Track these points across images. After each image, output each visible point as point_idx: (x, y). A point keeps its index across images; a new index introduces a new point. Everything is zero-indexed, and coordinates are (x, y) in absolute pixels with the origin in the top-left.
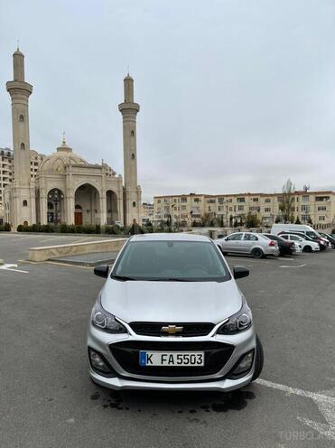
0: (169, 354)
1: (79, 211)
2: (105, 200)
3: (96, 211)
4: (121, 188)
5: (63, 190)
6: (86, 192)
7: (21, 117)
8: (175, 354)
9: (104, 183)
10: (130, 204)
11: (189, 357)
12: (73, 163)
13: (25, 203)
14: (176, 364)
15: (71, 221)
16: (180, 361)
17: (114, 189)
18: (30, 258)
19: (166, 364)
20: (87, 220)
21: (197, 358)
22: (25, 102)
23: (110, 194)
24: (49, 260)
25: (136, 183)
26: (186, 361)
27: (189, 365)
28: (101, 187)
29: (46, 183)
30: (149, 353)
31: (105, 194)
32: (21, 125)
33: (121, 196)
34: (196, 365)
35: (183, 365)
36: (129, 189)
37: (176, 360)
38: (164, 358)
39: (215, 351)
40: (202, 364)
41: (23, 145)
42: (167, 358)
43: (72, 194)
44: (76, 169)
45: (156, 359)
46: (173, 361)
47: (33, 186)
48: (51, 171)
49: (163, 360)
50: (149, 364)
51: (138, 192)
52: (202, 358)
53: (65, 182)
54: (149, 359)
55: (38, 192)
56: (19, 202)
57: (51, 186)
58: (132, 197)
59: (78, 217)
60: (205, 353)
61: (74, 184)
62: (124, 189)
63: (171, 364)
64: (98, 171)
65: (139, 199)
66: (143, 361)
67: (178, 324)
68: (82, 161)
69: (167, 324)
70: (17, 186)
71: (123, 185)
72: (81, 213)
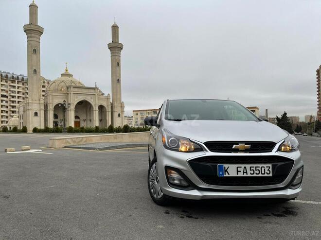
1: (78, 120)
2: (97, 112)
3: (91, 121)
4: (110, 104)
5: (66, 106)
6: (84, 106)
7: (34, 51)
8: (248, 166)
9: (97, 100)
10: (116, 115)
11: (260, 169)
12: (73, 84)
13: (36, 114)
14: (249, 175)
16: (252, 172)
17: (104, 104)
18: (50, 146)
19: (240, 174)
21: (266, 170)
22: (38, 40)
23: (101, 107)
24: (65, 147)
25: (120, 100)
26: (258, 172)
27: (260, 175)
28: (95, 103)
29: (53, 99)
30: (226, 166)
31: (97, 108)
32: (34, 56)
33: (110, 109)
34: (266, 175)
35: (255, 175)
36: (115, 104)
37: (249, 172)
38: (239, 169)
40: (271, 175)
41: (35, 71)
42: (241, 169)
43: (73, 107)
44: (76, 90)
45: (232, 171)
46: (246, 172)
47: (42, 102)
48: (56, 90)
49: (238, 171)
50: (227, 175)
51: (122, 106)
52: (271, 169)
53: (67, 99)
54: (226, 171)
55: (46, 106)
56: (31, 113)
57: (57, 101)
58: (117, 110)
59: (77, 124)
60: (272, 165)
61: (74, 100)
62: (112, 104)
63: (245, 175)
64: (93, 91)
65: (123, 111)
66: (221, 173)
67: (247, 143)
68: (80, 83)
69: (237, 143)
70: (30, 101)
71: (111, 101)
72: (79, 122)
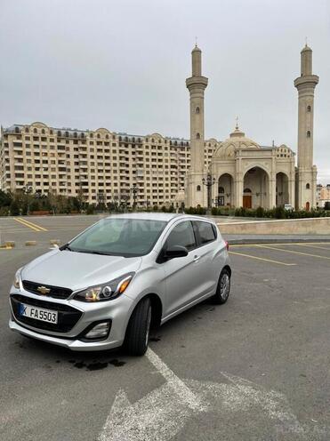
0: (36, 308)
1: (249, 194)
2: (274, 183)
3: (265, 194)
4: (293, 170)
5: (233, 175)
6: (256, 175)
7: (197, 110)
8: (39, 310)
9: (274, 165)
10: (303, 185)
11: (47, 314)
12: (243, 147)
13: (199, 188)
14: (39, 318)
15: (239, 204)
16: (41, 316)
17: (285, 170)
19: (33, 316)
20: (256, 203)
21: (52, 317)
22: (201, 95)
23: (281, 176)
25: (311, 163)
26: (45, 317)
27: (47, 321)
28: (271, 170)
29: (217, 169)
30: (25, 306)
31: (274, 177)
32: (197, 117)
33: (293, 178)
34: (51, 322)
35: (43, 320)
36: (302, 170)
37: (39, 316)
38: (33, 311)
39: (65, 313)
41: (198, 135)
43: (241, 178)
44: (246, 154)
45: (28, 311)
47: (206, 171)
48: (223, 157)
49: (31, 313)
50: (24, 315)
51: (313, 172)
52: (56, 317)
53: (235, 167)
54: (24, 310)
55: (210, 178)
56: (194, 187)
57: (222, 171)
58: (306, 178)
59: (247, 200)
60: (58, 313)
61: (244, 168)
62: (297, 170)
63: (36, 318)
64: (268, 154)
65: (313, 180)
66: (21, 312)
67: (47, 286)
68: (253, 144)
69: (40, 285)
70: (193, 173)
71: (296, 165)
72: (251, 197)
